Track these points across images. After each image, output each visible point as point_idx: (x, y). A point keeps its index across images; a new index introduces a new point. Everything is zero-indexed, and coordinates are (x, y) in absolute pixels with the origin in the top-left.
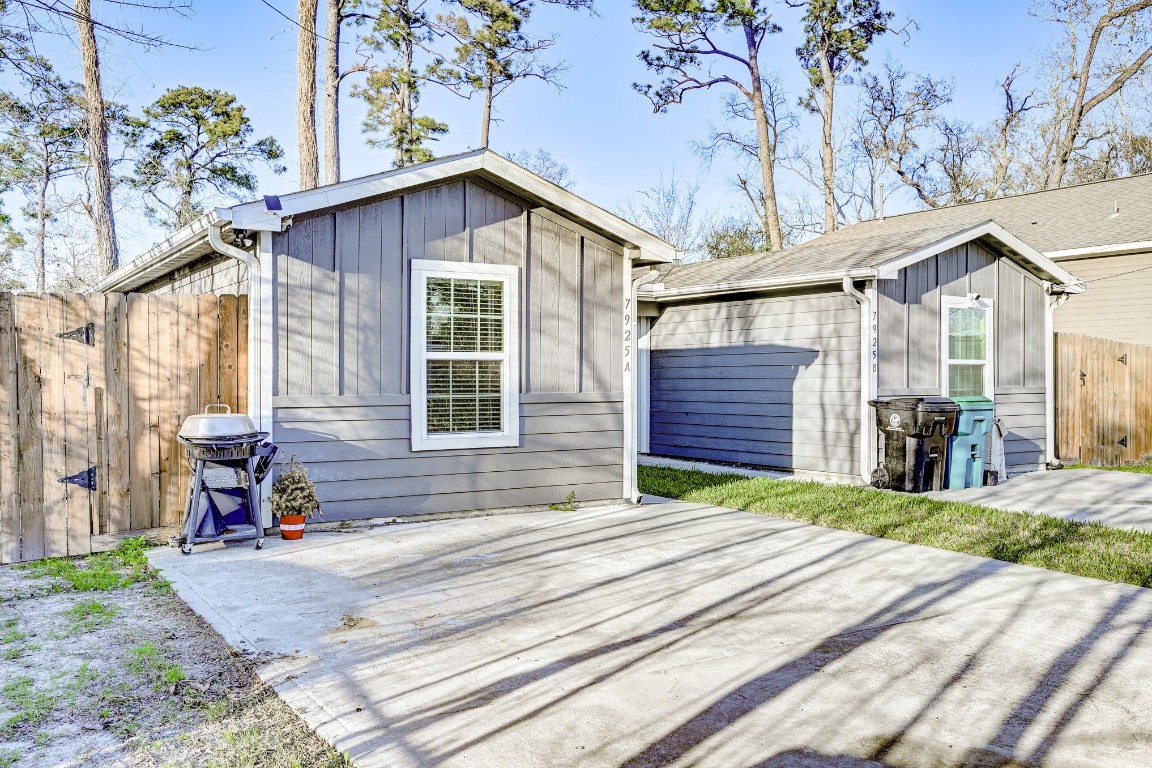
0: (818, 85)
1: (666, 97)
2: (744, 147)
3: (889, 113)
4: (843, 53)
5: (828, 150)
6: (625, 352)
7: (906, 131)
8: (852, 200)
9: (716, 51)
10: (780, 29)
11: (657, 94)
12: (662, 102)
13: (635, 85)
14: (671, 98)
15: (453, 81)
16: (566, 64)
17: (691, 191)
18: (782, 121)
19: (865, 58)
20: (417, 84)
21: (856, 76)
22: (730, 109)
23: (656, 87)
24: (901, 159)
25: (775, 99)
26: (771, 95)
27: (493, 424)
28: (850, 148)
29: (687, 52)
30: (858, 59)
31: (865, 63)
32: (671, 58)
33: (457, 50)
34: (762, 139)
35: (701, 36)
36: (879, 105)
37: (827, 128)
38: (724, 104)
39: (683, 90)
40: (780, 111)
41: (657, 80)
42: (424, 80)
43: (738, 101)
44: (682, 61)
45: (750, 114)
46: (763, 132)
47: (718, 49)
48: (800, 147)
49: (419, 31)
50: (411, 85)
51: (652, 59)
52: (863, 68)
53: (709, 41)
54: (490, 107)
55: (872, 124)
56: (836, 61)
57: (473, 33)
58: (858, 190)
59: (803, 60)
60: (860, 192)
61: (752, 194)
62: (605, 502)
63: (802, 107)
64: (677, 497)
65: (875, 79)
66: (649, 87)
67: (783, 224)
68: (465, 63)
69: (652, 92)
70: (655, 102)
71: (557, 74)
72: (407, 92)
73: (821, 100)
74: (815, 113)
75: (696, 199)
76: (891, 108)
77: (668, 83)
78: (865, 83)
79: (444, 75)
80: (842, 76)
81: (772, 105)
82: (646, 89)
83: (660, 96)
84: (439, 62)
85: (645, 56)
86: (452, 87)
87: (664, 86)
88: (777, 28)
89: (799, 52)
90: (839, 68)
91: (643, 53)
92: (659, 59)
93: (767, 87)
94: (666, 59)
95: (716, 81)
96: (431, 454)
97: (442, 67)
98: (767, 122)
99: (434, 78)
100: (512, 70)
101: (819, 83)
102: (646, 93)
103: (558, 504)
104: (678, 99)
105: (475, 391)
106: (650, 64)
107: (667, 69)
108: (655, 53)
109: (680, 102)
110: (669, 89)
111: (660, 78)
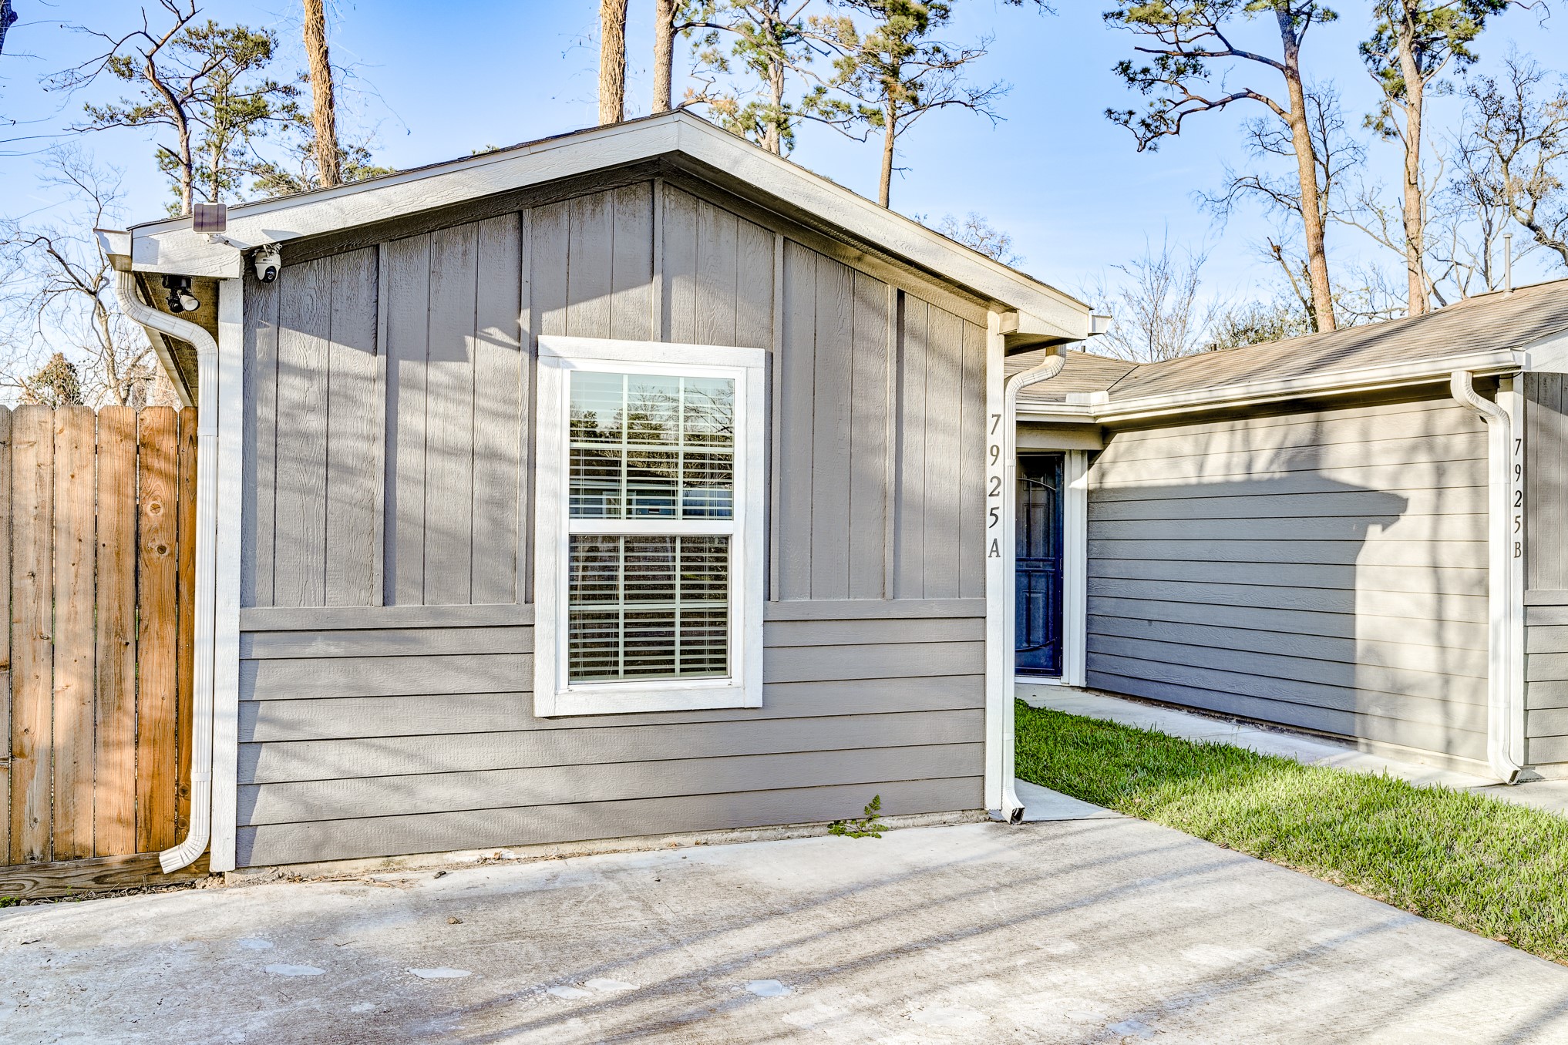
0: (1396, 95)
1: (1154, 128)
2: (1276, 197)
3: (1513, 137)
4: (1436, 47)
5: (1413, 194)
6: (990, 520)
7: (1542, 162)
8: (1453, 273)
9: (1232, 51)
10: (1335, 16)
11: (1143, 122)
12: (1150, 135)
13: (1110, 112)
14: (1163, 128)
15: (841, 116)
16: (1004, 86)
17: (1194, 263)
18: (1338, 155)
19: (1473, 53)
20: (790, 123)
21: (1459, 82)
22: (1256, 140)
23: (1142, 114)
24: (1535, 204)
25: (1327, 122)
26: (1322, 116)
27: (712, 661)
28: (1448, 194)
29: (1188, 55)
30: (1460, 54)
31: (1473, 59)
32: (1164, 68)
33: (837, 64)
34: (1307, 182)
35: (1208, 30)
36: (1498, 124)
37: (1412, 159)
38: (1247, 133)
39: (1182, 115)
40: (1335, 140)
41: (1143, 103)
42: (799, 118)
43: (1268, 129)
44: (1180, 72)
45: (1287, 147)
46: (1307, 170)
47: (1235, 47)
48: (1368, 190)
49: (792, 48)
50: (782, 125)
51: (1135, 73)
52: (1470, 68)
53: (1220, 36)
54: (891, 150)
55: (1486, 153)
56: (1426, 60)
57: (862, 41)
58: (1461, 256)
59: (1370, 62)
60: (1466, 260)
61: (1291, 266)
62: (947, 817)
63: (1371, 130)
64: (1104, 802)
65: (1491, 83)
66: (1131, 113)
67: (1339, 310)
68: (848, 84)
69: (1134, 122)
70: (1140, 135)
71: (991, 100)
72: (774, 135)
73: (1401, 116)
74: (1391, 138)
75: (1201, 274)
76: (1516, 126)
77: (1159, 106)
78: (1473, 92)
79: (829, 109)
80: (1433, 81)
81: (1323, 130)
82: (1126, 117)
83: (1148, 126)
84: (820, 91)
85: (1125, 68)
86: (840, 126)
87: (1152, 111)
88: (1330, 15)
89: (1364, 49)
90: (1430, 71)
91: (1121, 64)
92: (1145, 71)
93: (1314, 104)
94: (1156, 71)
95: (1234, 98)
96: (577, 723)
97: (825, 97)
98: (1315, 158)
99: (815, 113)
100: (922, 96)
101: (1399, 91)
102: (1126, 122)
103: (845, 821)
104: (1175, 128)
105: (672, 597)
106: (1132, 80)
107: (1158, 85)
108: (1139, 62)
109: (1177, 132)
110: (1160, 115)
111: (1148, 99)
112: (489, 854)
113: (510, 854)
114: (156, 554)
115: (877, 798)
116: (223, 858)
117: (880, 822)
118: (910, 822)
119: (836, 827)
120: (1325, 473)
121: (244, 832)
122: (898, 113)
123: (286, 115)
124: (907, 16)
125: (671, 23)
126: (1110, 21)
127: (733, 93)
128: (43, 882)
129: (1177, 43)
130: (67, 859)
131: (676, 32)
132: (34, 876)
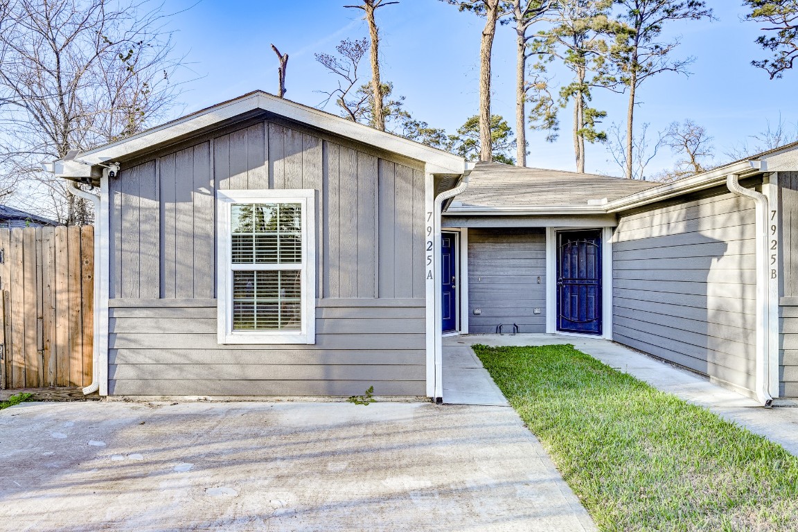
1: (780, 66)
6: (427, 262)
11: (773, 65)
12: (776, 70)
13: (754, 62)
14: (784, 66)
15: (611, 83)
16: (693, 58)
20: (587, 89)
23: (772, 61)
32: (783, 37)
39: (793, 58)
41: (770, 55)
42: (592, 86)
44: (791, 37)
50: (583, 91)
51: (767, 41)
54: (633, 95)
66: (766, 61)
69: (767, 65)
70: (771, 71)
71: (686, 66)
77: (780, 56)
79: (606, 81)
82: (763, 63)
83: (775, 66)
84: (601, 74)
85: (761, 40)
86: (611, 88)
87: (776, 58)
92: (773, 39)
94: (778, 38)
97: (604, 76)
99: (599, 84)
102: (763, 66)
103: (357, 397)
104: (790, 65)
105: (277, 296)
106: (766, 45)
107: (781, 45)
108: (769, 35)
109: (791, 67)
110: (782, 60)
111: (774, 53)
112: (202, 397)
113: (210, 398)
114: (87, 279)
115: (372, 388)
116: (103, 392)
117: (374, 398)
118: (390, 399)
119: (353, 399)
120: (702, 233)
121: (110, 382)
122: (637, 78)
123: (396, 113)
124: (624, 33)
125: (524, 55)
126: (750, 18)
127: (544, 80)
128: (53, 394)
129: (785, 22)
130: (61, 387)
131: (526, 58)
132: (51, 392)
